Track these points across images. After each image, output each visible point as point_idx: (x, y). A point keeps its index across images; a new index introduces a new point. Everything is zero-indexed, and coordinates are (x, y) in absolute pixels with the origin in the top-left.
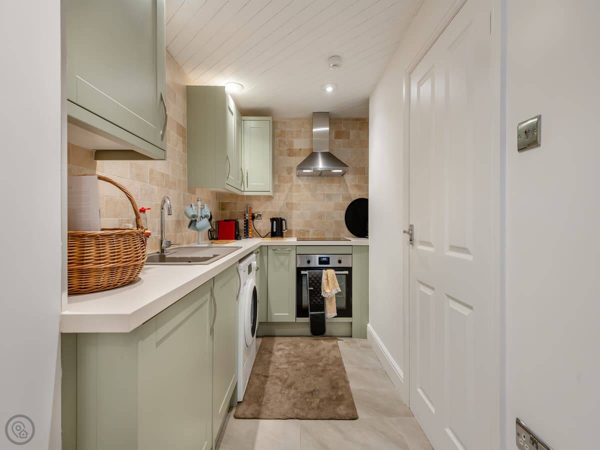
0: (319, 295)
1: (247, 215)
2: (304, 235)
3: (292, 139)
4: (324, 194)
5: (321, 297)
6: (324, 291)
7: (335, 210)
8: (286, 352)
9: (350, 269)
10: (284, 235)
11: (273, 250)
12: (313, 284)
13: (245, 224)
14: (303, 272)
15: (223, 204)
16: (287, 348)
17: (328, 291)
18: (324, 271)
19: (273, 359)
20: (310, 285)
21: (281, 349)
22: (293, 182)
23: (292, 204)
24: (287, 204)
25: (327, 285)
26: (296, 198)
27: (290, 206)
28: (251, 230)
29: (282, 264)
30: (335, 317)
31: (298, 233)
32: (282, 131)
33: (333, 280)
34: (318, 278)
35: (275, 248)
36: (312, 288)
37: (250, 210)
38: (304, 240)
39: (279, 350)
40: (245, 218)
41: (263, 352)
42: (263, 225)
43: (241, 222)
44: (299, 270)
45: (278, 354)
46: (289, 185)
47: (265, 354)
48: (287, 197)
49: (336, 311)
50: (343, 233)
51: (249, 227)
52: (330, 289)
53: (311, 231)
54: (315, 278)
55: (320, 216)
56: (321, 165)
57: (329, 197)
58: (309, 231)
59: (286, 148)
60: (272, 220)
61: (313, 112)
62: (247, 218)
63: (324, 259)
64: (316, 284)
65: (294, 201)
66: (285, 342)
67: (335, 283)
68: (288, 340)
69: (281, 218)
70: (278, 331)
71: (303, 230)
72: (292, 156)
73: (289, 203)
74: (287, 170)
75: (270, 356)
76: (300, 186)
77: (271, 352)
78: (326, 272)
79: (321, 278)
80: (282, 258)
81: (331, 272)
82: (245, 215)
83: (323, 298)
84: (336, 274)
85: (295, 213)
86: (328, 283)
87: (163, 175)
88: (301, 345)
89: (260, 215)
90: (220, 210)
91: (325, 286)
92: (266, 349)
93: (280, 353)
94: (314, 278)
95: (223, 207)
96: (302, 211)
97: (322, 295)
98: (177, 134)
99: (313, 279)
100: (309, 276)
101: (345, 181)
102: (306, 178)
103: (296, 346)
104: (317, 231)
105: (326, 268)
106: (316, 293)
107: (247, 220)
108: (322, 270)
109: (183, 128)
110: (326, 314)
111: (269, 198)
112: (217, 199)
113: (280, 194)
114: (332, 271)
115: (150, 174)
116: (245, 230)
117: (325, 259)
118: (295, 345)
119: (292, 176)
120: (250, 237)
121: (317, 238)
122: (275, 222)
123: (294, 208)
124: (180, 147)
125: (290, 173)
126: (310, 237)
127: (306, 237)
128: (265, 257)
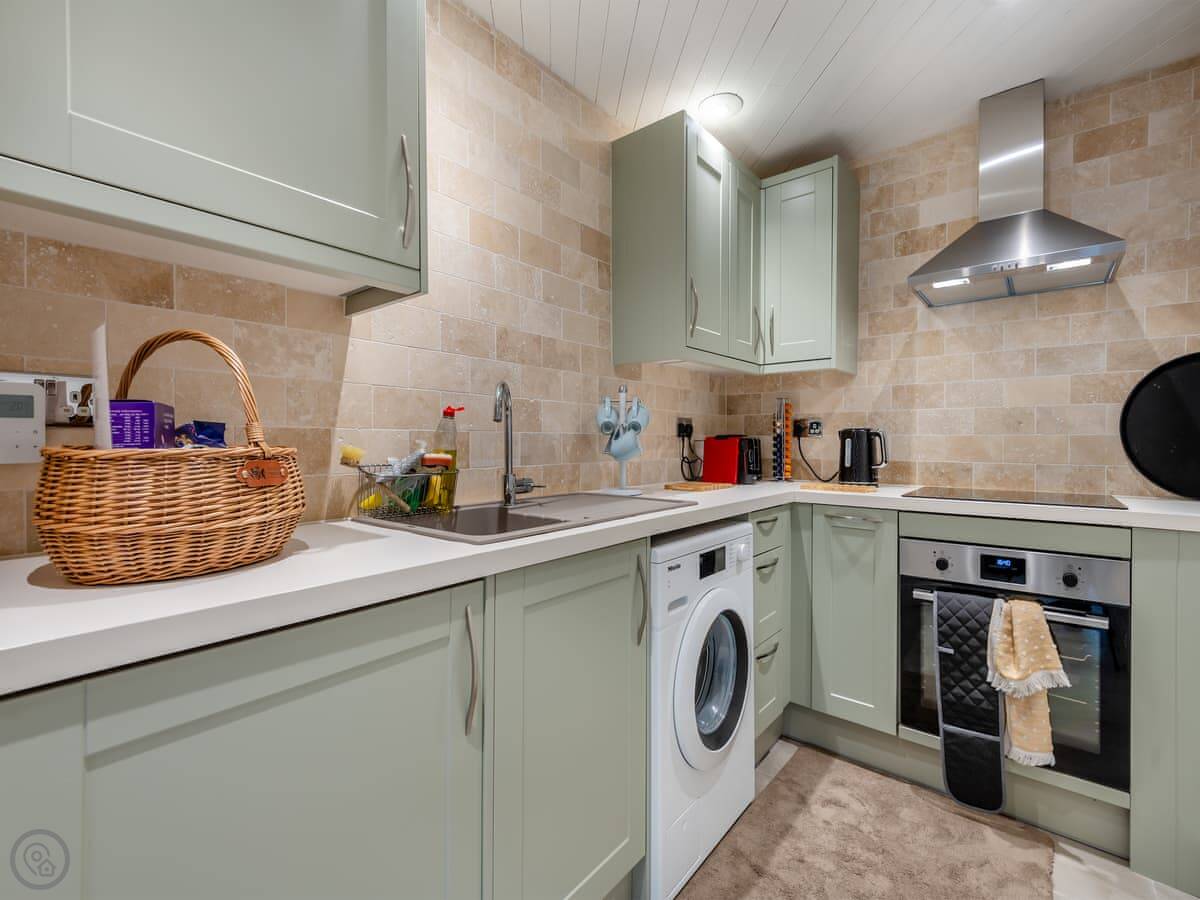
0: (975, 676)
1: (778, 424)
2: (951, 481)
3: (913, 205)
4: (1028, 352)
5: (984, 687)
6: (996, 669)
7: (1074, 400)
8: (849, 819)
9: (1119, 617)
10: (879, 477)
11: (827, 516)
12: (955, 638)
13: (775, 446)
14: (917, 594)
15: (731, 399)
16: (856, 806)
17: (1012, 673)
18: (998, 603)
19: (800, 823)
20: (943, 638)
21: (836, 803)
22: (915, 327)
23: (911, 389)
24: (897, 390)
25: (1007, 651)
26: (924, 370)
27: (904, 394)
28: (788, 461)
29: (854, 560)
30: (1048, 767)
31: (932, 473)
32: (881, 190)
33: (1034, 636)
34: (972, 623)
35: (835, 514)
36: (951, 651)
37: (787, 411)
38: (950, 495)
39: (828, 802)
40: (775, 431)
41: (783, 790)
42: (823, 449)
43: (767, 443)
44: (907, 584)
45: (820, 812)
46: (903, 335)
47: (785, 798)
48: (896, 370)
49: (1052, 748)
50: (1110, 478)
51: (785, 453)
52: (1018, 669)
53: (979, 468)
54: (964, 621)
55: (1015, 422)
56: (1025, 250)
57: (1050, 359)
58: (969, 470)
59: (895, 234)
60: (845, 435)
61: (982, 100)
62: (778, 431)
63: (1000, 562)
64: (965, 639)
65: (919, 380)
66: (856, 785)
67: (1043, 650)
68: (871, 780)
69: (868, 430)
70: (843, 744)
71: (950, 465)
72: (912, 252)
73: (902, 387)
74: (896, 295)
75: (797, 811)
76: (937, 333)
77: (803, 800)
78: (1005, 606)
79: (984, 625)
80: (854, 542)
81: (1027, 613)
82: (774, 424)
83: (993, 695)
84: (1049, 622)
85: (920, 413)
86: (1013, 644)
87: (538, 340)
88: (906, 813)
89: (818, 424)
90: (721, 412)
91: (1001, 653)
92: (794, 782)
93: (828, 813)
94: (959, 619)
95: (729, 406)
96: (945, 408)
97: (989, 680)
98: (583, 250)
99: (954, 621)
100: (939, 608)
101: (1121, 301)
102: (959, 307)
103: (888, 812)
104: (1000, 468)
105: (1009, 595)
106: (965, 667)
107: (779, 436)
108: (995, 597)
109: (600, 236)
110: (1006, 746)
111: (841, 378)
112: (711, 390)
113: (873, 364)
114: (1035, 609)
115: (500, 338)
116: (774, 461)
117: (1007, 563)
118: (884, 805)
119: (914, 310)
120: (786, 479)
121: (998, 493)
122: (848, 441)
123: (917, 400)
124: (591, 279)
125: (905, 303)
126: (974, 488)
127: (958, 486)
128: (805, 535)
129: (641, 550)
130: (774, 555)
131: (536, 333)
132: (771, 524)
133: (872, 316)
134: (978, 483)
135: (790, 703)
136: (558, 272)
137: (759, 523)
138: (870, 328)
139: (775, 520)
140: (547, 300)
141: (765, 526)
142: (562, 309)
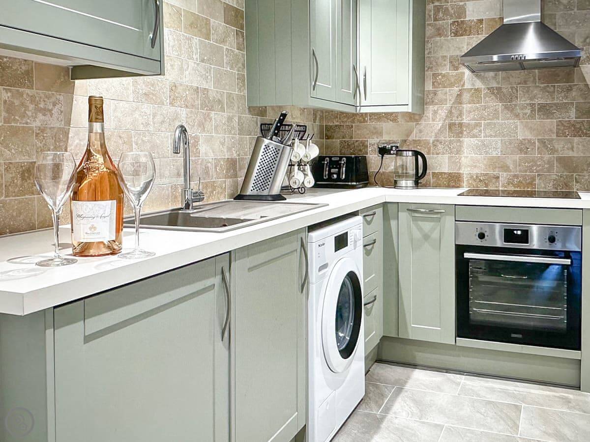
3: (462, 4)
4: (532, 105)
7: (558, 135)
9: (576, 257)
11: (409, 210)
14: (467, 255)
22: (463, 85)
23: (461, 125)
24: (451, 126)
26: (469, 113)
27: (456, 128)
31: (475, 180)
35: (413, 209)
38: (486, 193)
44: (461, 249)
46: (456, 90)
48: (450, 112)
53: (504, 176)
55: (524, 147)
57: (544, 110)
58: (497, 178)
59: (450, 21)
63: (515, 232)
65: (466, 120)
70: (421, 356)
73: (455, 124)
74: (451, 62)
80: (427, 226)
85: (467, 141)
87: (196, 90)
89: (396, 147)
90: (321, 137)
95: (327, 133)
96: (483, 139)
102: (491, 74)
104: (516, 176)
109: (237, 11)
111: (413, 116)
113: (436, 108)
117: (519, 233)
123: (465, 133)
124: (231, 43)
125: (457, 68)
126: (500, 189)
127: (491, 188)
128: (393, 223)
129: (303, 235)
130: (373, 237)
131: (195, 85)
132: (372, 216)
133: (435, 75)
134: (502, 186)
135: (383, 336)
136: (209, 39)
137: (365, 216)
138: (433, 83)
139: (374, 214)
140: (203, 61)
141: (369, 218)
142: (212, 66)
